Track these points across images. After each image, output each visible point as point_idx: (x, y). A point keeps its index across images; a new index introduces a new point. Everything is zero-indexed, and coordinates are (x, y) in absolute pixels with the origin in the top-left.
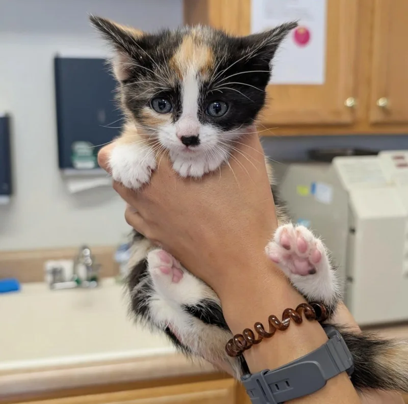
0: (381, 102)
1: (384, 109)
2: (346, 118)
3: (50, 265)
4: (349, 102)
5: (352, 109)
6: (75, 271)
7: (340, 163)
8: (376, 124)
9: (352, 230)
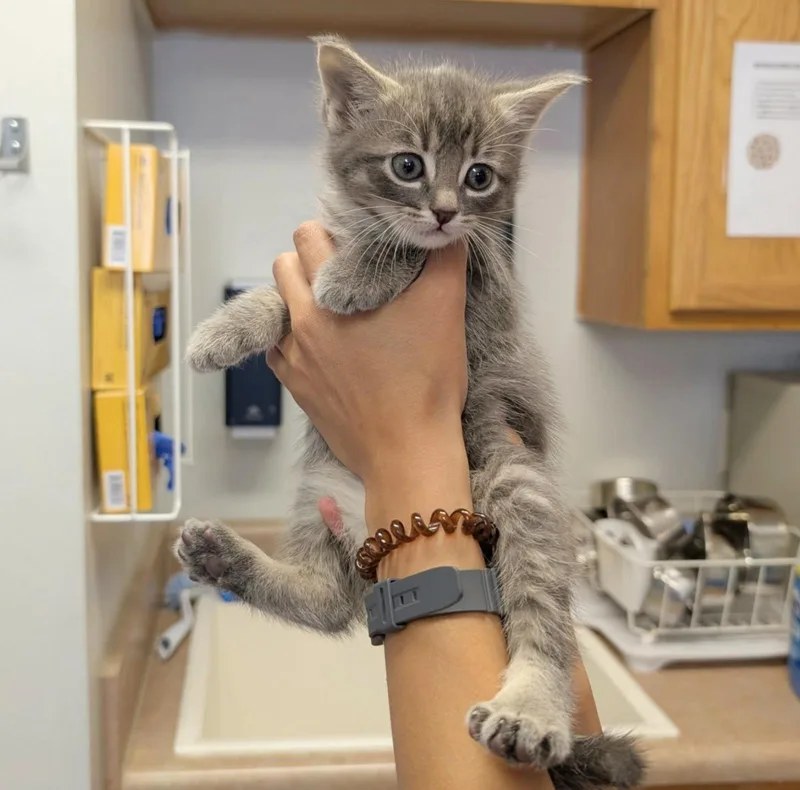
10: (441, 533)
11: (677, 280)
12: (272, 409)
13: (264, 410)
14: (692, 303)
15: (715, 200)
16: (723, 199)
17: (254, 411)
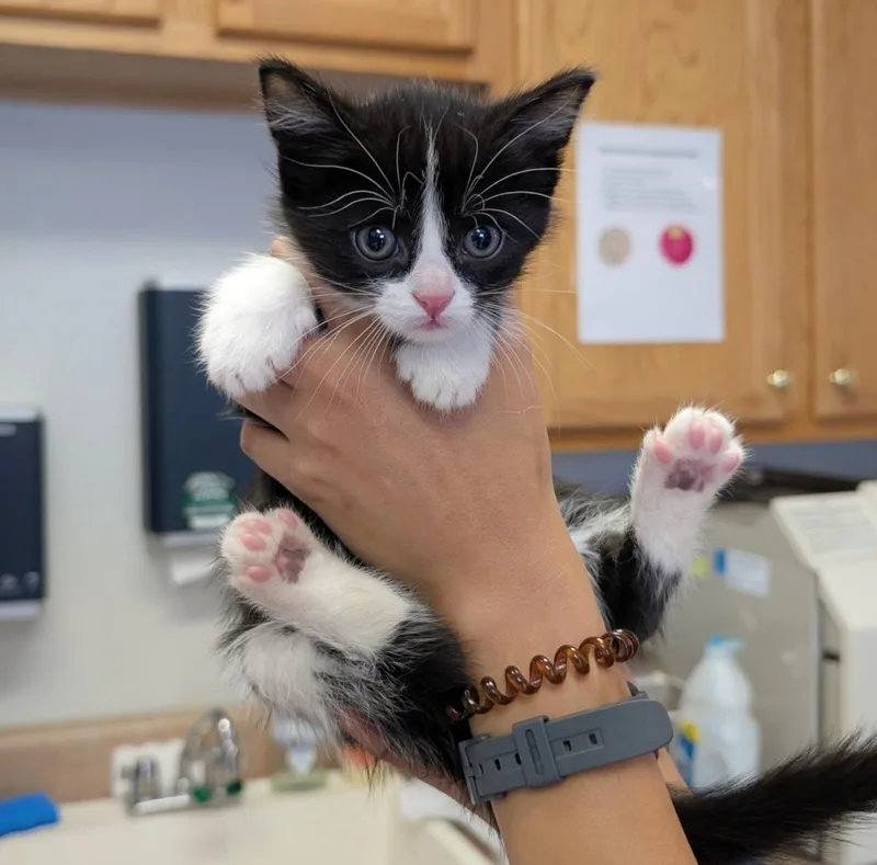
0: (839, 376)
1: (843, 391)
3: (125, 757)
4: (778, 378)
5: (781, 391)
6: (183, 772)
8: (830, 422)
9: (831, 657)
15: (563, 301)
17: (8, 582)
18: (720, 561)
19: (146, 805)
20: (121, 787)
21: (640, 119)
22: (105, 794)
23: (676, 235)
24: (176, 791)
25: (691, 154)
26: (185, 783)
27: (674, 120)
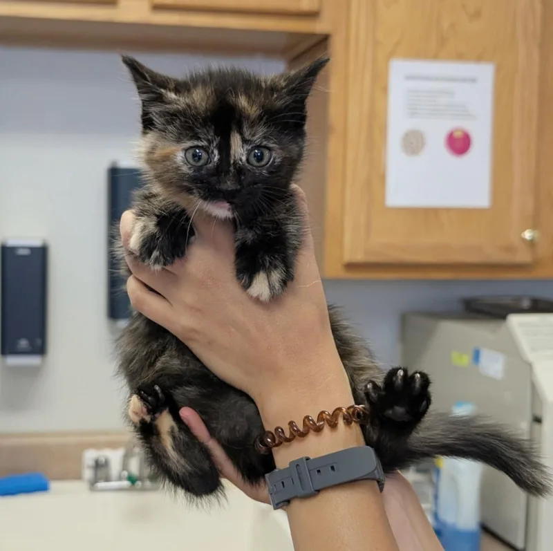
2: (523, 257)
3: (90, 456)
6: (125, 466)
7: (516, 321)
9: (538, 420)
10: (326, 429)
11: (348, 239)
12: (39, 342)
13: (32, 342)
14: (359, 257)
15: (376, 178)
16: (383, 178)
17: (23, 343)
18: (476, 356)
19: (101, 485)
20: (88, 474)
21: (435, 57)
22: (78, 477)
23: (458, 134)
24: (120, 479)
25: (473, 80)
26: (125, 474)
27: (460, 57)
